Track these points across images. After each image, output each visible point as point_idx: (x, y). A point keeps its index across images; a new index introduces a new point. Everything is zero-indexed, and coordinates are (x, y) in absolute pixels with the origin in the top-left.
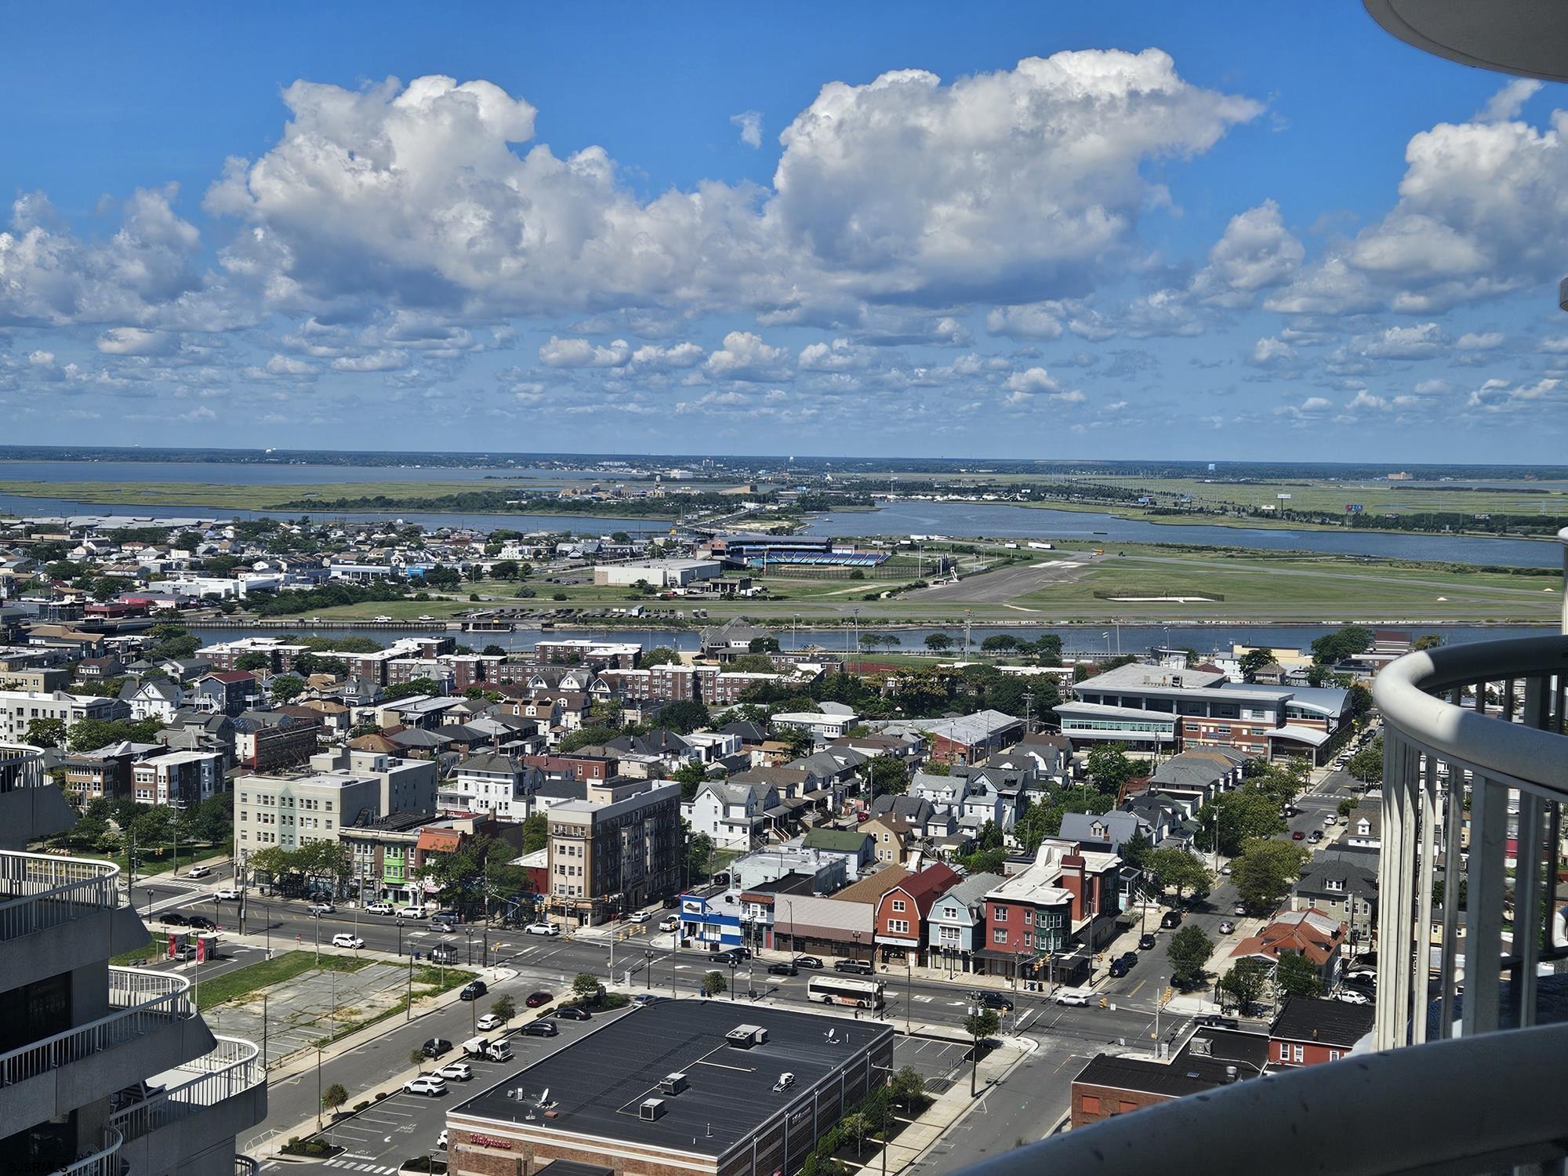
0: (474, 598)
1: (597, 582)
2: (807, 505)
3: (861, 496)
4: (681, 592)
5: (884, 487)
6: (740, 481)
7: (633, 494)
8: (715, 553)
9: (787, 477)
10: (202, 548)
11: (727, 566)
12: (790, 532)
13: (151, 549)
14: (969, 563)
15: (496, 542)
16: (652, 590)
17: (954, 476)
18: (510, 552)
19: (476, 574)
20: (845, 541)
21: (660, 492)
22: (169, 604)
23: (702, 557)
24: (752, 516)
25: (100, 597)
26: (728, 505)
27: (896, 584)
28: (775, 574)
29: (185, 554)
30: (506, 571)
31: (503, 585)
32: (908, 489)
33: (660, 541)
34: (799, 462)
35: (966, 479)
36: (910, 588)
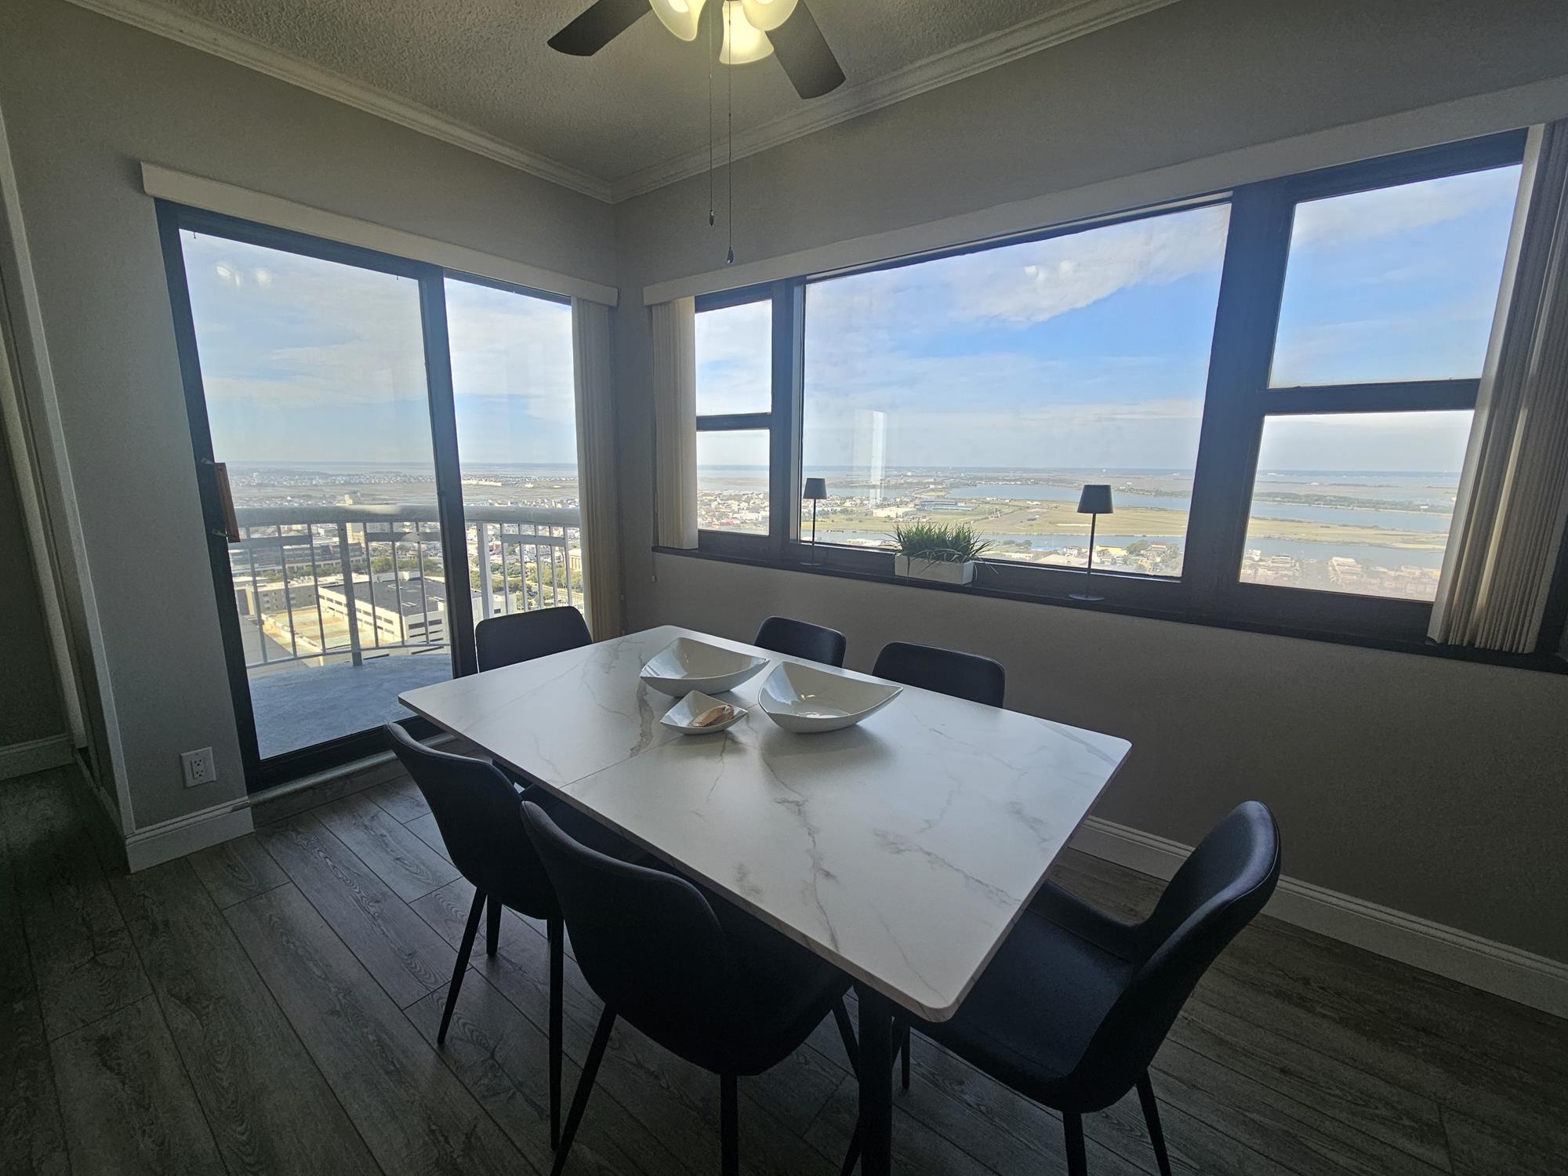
0: (833, 521)
1: (874, 515)
2: (953, 486)
3: (972, 482)
4: (901, 520)
5: (981, 479)
6: (931, 476)
7: (893, 482)
8: (916, 505)
9: (947, 474)
10: (752, 502)
11: (918, 510)
12: (943, 497)
13: (737, 503)
14: (1006, 510)
15: (844, 500)
16: (892, 519)
17: (1007, 474)
18: (848, 504)
19: (835, 512)
20: (962, 500)
21: (902, 481)
22: (739, 522)
23: (910, 508)
24: (933, 490)
25: (718, 520)
26: (925, 486)
27: (977, 518)
28: (937, 513)
29: (746, 504)
30: (845, 511)
31: (843, 516)
32: (989, 479)
33: (898, 500)
34: (953, 468)
35: (1011, 475)
36: (982, 519)
